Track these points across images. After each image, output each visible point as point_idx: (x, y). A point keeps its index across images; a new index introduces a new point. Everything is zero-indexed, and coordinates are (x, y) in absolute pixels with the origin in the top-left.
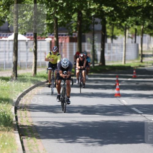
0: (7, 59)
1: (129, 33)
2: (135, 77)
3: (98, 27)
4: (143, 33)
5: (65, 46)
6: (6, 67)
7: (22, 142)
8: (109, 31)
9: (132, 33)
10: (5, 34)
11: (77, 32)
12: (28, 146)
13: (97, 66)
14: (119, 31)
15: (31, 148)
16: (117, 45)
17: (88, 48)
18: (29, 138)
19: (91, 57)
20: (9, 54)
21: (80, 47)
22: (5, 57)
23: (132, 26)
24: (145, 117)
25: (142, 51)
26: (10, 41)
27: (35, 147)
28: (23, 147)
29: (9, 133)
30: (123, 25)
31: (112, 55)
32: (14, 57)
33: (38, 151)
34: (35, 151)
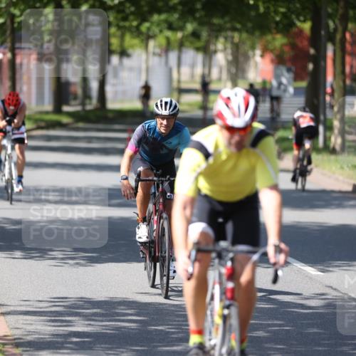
1: (155, 47)
4: (181, 45)
8: (115, 42)
9: (160, 46)
13: (90, 111)
14: (136, 41)
16: (131, 69)
19: (79, 91)
23: (161, 31)
25: (179, 81)
31: (120, 88)
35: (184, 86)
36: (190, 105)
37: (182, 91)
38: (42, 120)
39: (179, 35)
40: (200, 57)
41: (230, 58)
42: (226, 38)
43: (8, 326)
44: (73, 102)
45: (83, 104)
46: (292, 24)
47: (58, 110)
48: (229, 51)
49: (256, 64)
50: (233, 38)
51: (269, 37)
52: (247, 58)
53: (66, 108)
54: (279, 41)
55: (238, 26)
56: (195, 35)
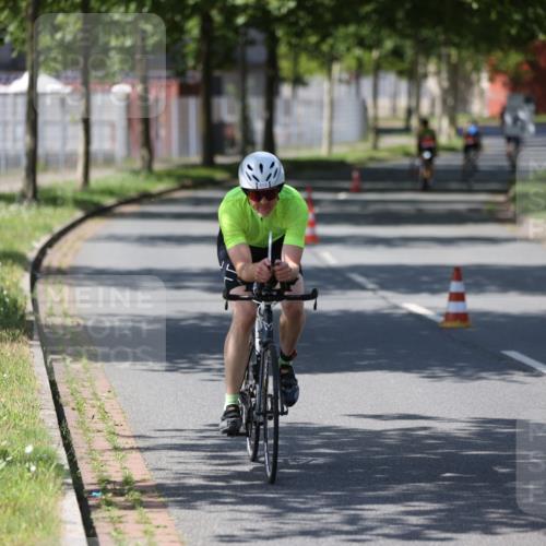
0: (9, 145)
1: (341, 70)
2: (358, 190)
3: (257, 54)
4: (378, 68)
5: (168, 106)
6: (7, 165)
7: (50, 371)
8: (285, 65)
9: (349, 70)
10: (4, 76)
11: (200, 67)
12: (67, 381)
14: (314, 65)
15: (74, 385)
16: (308, 103)
17: (231, 111)
19: (238, 135)
20: (14, 132)
21: (207, 110)
22: (5, 140)
23: (348, 49)
24: (383, 298)
25: (376, 118)
26: (16, 95)
27: (87, 384)
28: (53, 384)
29: (15, 345)
30: (325, 47)
31: (294, 130)
32: (28, 139)
33: (95, 394)
34: (87, 393)
35: (383, 124)
36: (391, 150)
37: (380, 132)
38: (187, 177)
39: (375, 54)
40: (404, 85)
41: (446, 84)
42: (439, 57)
43: (147, 466)
44: (230, 151)
46: (533, 36)
47: (208, 162)
48: (444, 75)
49: (482, 93)
50: (449, 56)
51: (497, 55)
52: (470, 84)
53: (220, 160)
54: (515, 58)
55: (456, 39)
56: (397, 53)
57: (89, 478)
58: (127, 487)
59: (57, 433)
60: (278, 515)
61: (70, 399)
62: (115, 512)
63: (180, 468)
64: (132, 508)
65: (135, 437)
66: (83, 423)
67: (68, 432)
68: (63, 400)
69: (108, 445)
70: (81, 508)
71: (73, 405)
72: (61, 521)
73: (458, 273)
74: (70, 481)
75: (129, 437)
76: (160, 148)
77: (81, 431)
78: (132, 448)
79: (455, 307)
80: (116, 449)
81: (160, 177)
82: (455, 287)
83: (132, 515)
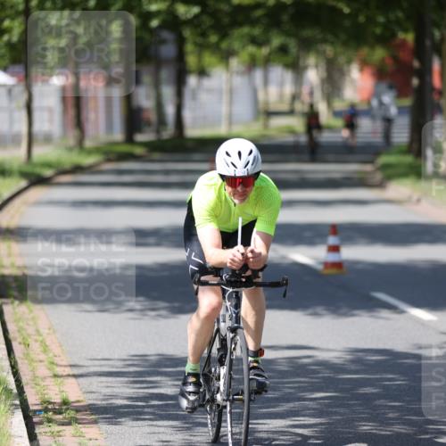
3: (168, 50)
4: (267, 62)
8: (191, 60)
12: (15, 321)
13: (167, 141)
15: (21, 324)
16: (209, 91)
17: (148, 97)
18: (17, 302)
19: (153, 117)
23: (244, 47)
25: (266, 103)
27: (31, 323)
30: (224, 45)
31: (199, 113)
33: (38, 331)
34: (31, 330)
35: (273, 108)
37: (270, 114)
38: (111, 152)
39: (265, 51)
40: (288, 76)
41: (324, 74)
42: (318, 52)
43: (81, 390)
45: (158, 132)
46: (394, 35)
47: (129, 139)
48: (322, 67)
49: (353, 81)
50: (324, 52)
51: (365, 51)
52: (343, 73)
53: (140, 138)
54: (379, 54)
55: (329, 37)
56: (283, 50)
57: (33, 400)
58: (64, 407)
59: (6, 364)
60: (188, 429)
61: (17, 335)
62: (56, 428)
63: (108, 391)
64: (69, 424)
65: (71, 366)
66: (28, 354)
67: (16, 362)
68: (11, 336)
69: (48, 373)
70: (26, 425)
71: (20, 340)
72: (10, 435)
73: (335, 229)
74: (17, 402)
75: (65, 366)
76: (90, 128)
77: (26, 361)
78: (69, 375)
79: (333, 257)
80: (56, 376)
81: (90, 152)
82: (332, 240)
83: (69, 430)
